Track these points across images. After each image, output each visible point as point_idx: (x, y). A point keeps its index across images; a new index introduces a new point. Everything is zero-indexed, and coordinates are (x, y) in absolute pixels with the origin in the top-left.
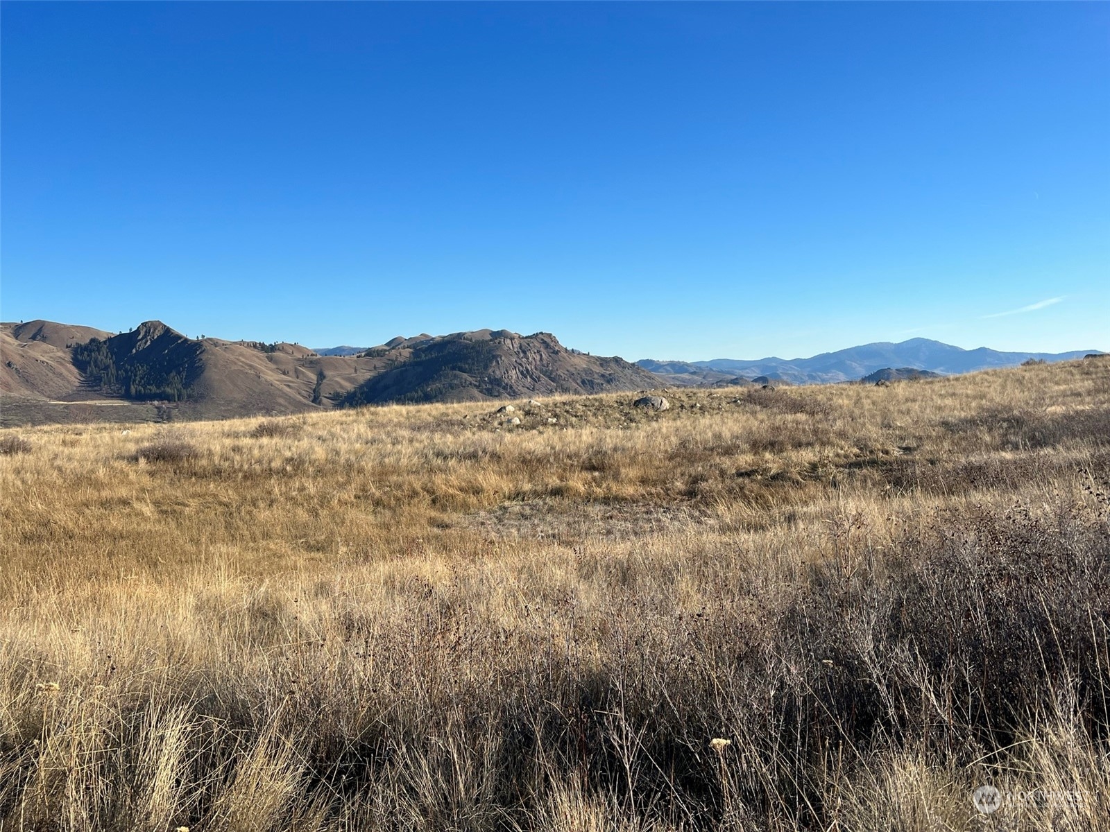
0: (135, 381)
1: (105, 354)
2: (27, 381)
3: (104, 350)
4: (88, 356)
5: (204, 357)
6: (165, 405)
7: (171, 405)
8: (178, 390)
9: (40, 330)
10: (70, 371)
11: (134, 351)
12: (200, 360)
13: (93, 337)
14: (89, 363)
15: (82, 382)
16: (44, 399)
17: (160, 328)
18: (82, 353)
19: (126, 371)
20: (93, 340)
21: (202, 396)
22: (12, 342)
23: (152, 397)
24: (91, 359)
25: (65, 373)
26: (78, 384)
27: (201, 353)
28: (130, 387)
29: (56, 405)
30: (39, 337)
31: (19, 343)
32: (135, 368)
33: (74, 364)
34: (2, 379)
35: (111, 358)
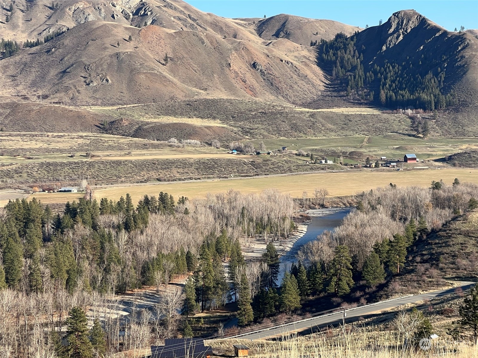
0: (385, 84)
1: (352, 52)
2: (272, 84)
3: (351, 47)
4: (334, 54)
5: (467, 53)
6: (420, 114)
7: (426, 115)
8: (435, 96)
9: (284, 25)
10: (314, 73)
11: (384, 48)
12: (463, 57)
13: (339, 33)
14: (335, 63)
15: (327, 86)
16: (289, 105)
17: (414, 19)
18: (327, 52)
19: (375, 73)
20: (339, 36)
21: (464, 104)
22: (256, 40)
23: (405, 105)
24: (337, 58)
25: (310, 75)
26: (323, 88)
27: (463, 48)
28: (380, 92)
29: (302, 113)
30: (282, 34)
31: (263, 40)
32: (385, 70)
33: (319, 65)
34: (248, 82)
35: (359, 58)
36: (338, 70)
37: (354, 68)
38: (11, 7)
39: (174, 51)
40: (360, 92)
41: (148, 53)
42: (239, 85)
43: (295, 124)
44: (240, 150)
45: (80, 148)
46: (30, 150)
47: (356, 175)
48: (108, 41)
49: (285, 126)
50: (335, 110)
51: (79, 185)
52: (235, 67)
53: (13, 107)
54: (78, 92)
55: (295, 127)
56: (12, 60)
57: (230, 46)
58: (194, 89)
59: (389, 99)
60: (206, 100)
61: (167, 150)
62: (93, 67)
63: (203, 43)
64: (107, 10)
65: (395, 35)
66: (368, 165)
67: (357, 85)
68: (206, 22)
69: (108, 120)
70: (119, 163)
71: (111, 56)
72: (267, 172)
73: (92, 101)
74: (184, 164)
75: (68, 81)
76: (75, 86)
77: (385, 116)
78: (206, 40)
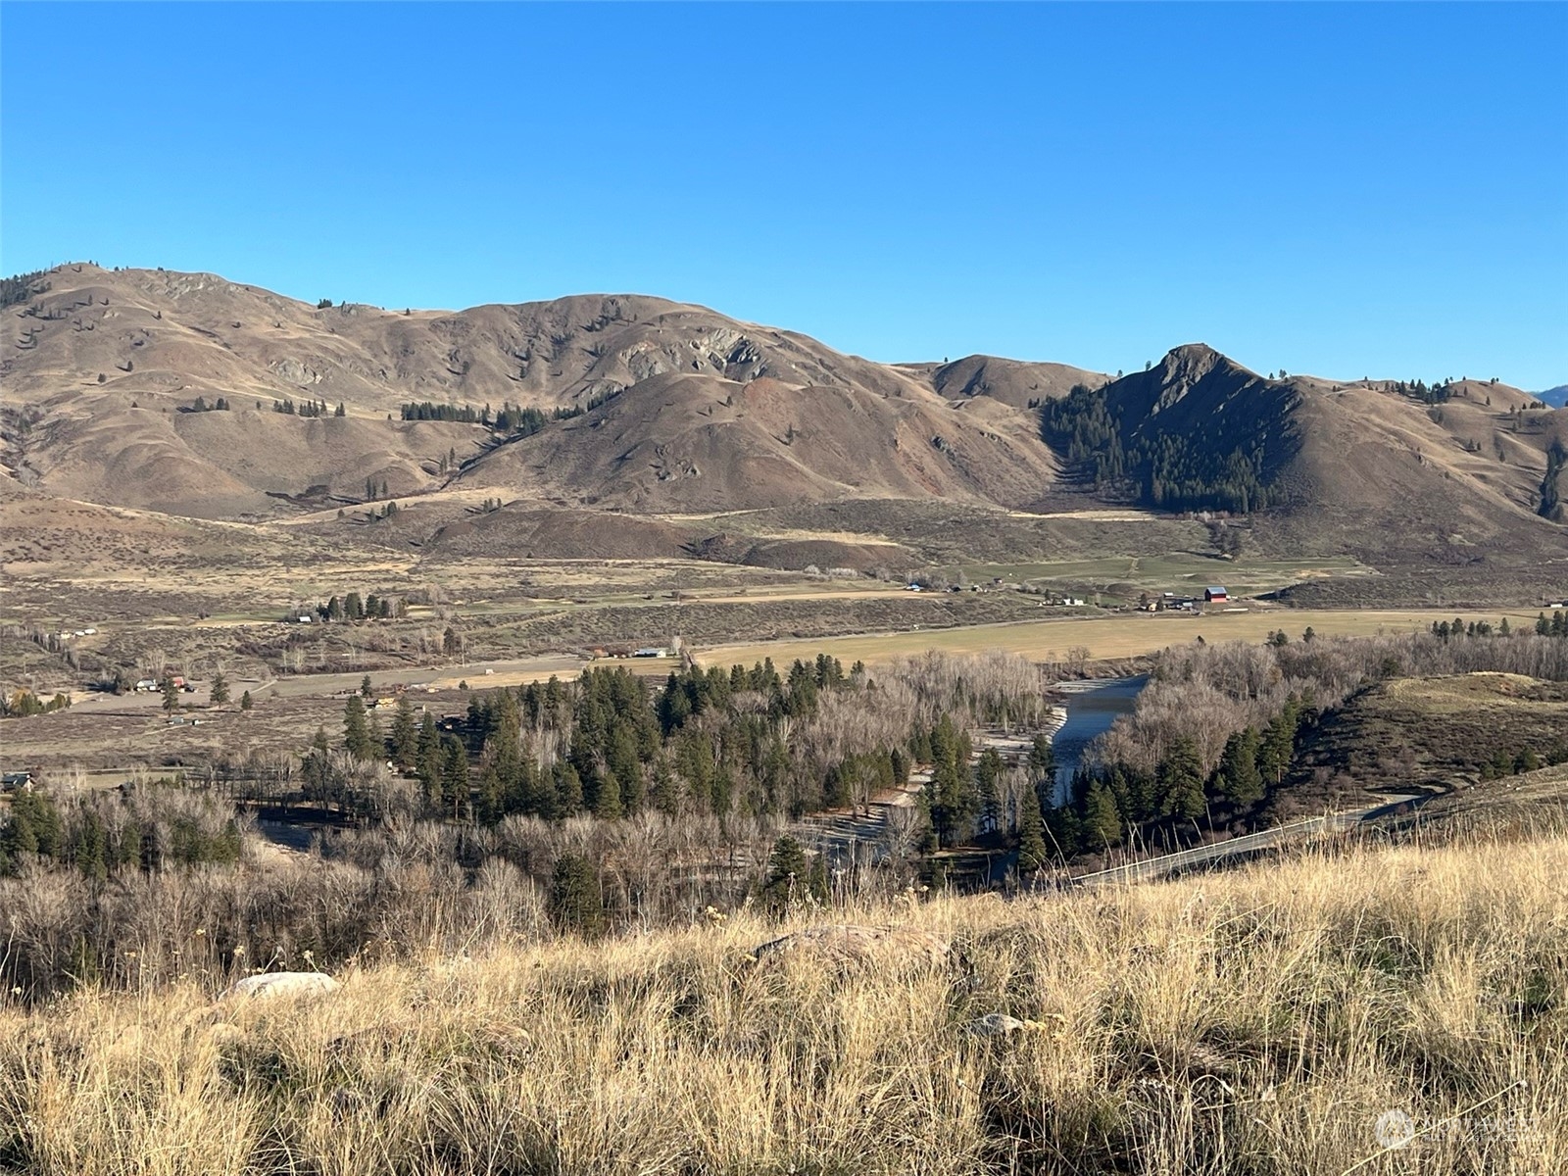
0: (1160, 470)
1: (1101, 417)
2: (967, 474)
3: (1099, 408)
4: (1070, 421)
5: (1300, 416)
6: (1224, 520)
7: (1235, 521)
8: (1248, 489)
9: (979, 374)
10: (1039, 454)
11: (1157, 408)
12: (1293, 422)
13: (1076, 384)
14: (1072, 436)
15: (1061, 475)
16: (999, 508)
17: (1206, 359)
18: (1058, 418)
19: (1143, 451)
20: (1078, 390)
21: (1299, 502)
22: (934, 400)
23: (1198, 504)
24: (1075, 427)
25: (1031, 457)
26: (1054, 479)
27: (1294, 408)
28: (1152, 484)
29: (1020, 520)
30: (978, 388)
31: (946, 400)
32: (1160, 446)
33: (1044, 439)
34: (926, 471)
35: (1113, 426)
36: (1077, 447)
37: (1105, 444)
38: (528, 352)
39: (803, 420)
40: (1118, 485)
41: (759, 424)
42: (911, 477)
44: (924, 585)
45: (662, 584)
46: (580, 588)
47: (1124, 624)
48: (693, 406)
49: (996, 543)
51: (668, 645)
52: (904, 445)
53: (546, 518)
54: (647, 491)
55: (1011, 545)
56: (535, 440)
57: (894, 411)
58: (838, 484)
59: (1168, 494)
60: (861, 502)
61: (804, 585)
62: (670, 449)
63: (850, 406)
64: (686, 354)
65: (1174, 387)
66: (1143, 605)
67: (1112, 472)
68: (848, 370)
69: (703, 537)
70: (729, 608)
71: (699, 431)
72: (974, 621)
73: (670, 507)
74: (836, 608)
75: (629, 474)
78: (854, 402)
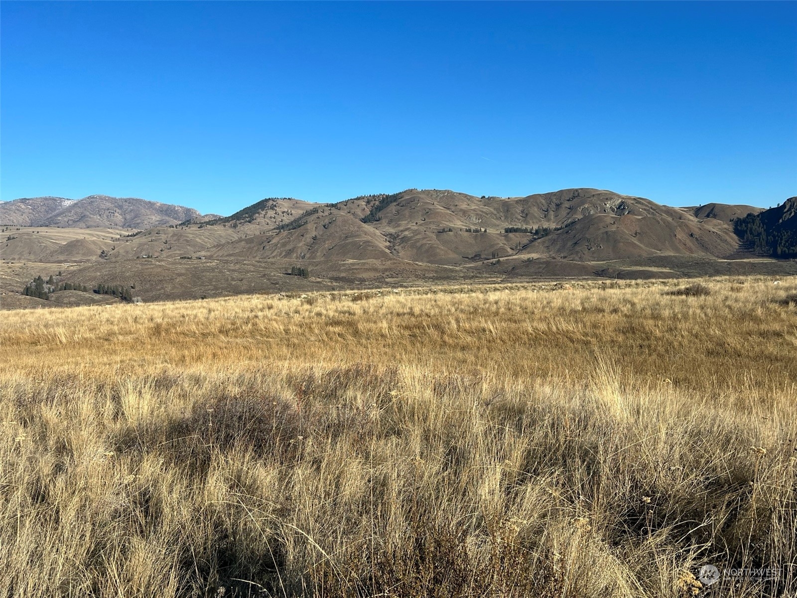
31: (699, 220)
32: (781, 234)
33: (735, 233)
34: (687, 245)
35: (763, 227)
40: (763, 249)
41: (625, 230)
43: (717, 270)
50: (744, 260)
54: (584, 254)
57: (676, 224)
58: (653, 250)
59: (783, 253)
60: (660, 256)
63: (659, 223)
65: (789, 213)
67: (761, 245)
71: (603, 233)
76: (582, 251)
77: (780, 263)
78: (660, 221)
